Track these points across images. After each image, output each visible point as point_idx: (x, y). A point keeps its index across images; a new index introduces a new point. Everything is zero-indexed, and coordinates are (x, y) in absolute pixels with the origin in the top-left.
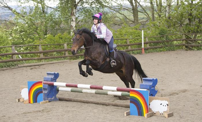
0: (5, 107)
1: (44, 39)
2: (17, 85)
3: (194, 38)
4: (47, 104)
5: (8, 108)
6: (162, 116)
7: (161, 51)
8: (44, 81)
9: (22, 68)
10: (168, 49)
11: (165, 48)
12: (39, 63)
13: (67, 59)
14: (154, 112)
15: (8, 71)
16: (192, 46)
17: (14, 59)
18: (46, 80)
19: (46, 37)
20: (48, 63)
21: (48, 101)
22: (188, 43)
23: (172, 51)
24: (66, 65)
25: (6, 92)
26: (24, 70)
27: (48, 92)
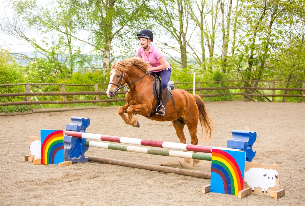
0: (2, 169)
1: (69, 79)
2: (28, 135)
3: (254, 87)
4: (69, 167)
5: (7, 171)
6: (265, 196)
7: (215, 101)
8: (67, 130)
9: (37, 114)
10: (224, 98)
11: (220, 97)
12: (61, 108)
13: (97, 105)
14: (251, 188)
15: (19, 116)
16: (252, 96)
17: (28, 101)
18: (69, 129)
19: (72, 76)
20: (73, 109)
21: (71, 161)
22: (247, 92)
23: (229, 101)
24: (96, 113)
25: (10, 145)
26: (40, 117)
27: (71, 149)
